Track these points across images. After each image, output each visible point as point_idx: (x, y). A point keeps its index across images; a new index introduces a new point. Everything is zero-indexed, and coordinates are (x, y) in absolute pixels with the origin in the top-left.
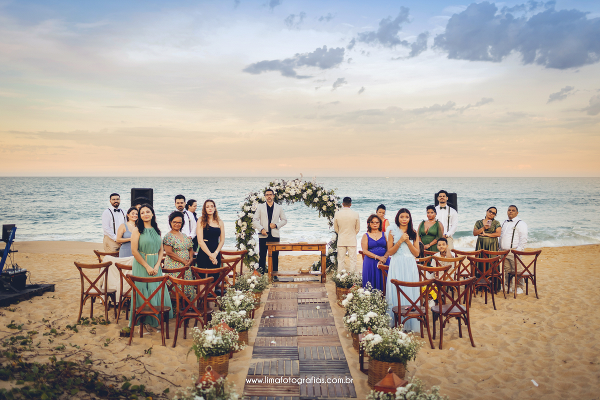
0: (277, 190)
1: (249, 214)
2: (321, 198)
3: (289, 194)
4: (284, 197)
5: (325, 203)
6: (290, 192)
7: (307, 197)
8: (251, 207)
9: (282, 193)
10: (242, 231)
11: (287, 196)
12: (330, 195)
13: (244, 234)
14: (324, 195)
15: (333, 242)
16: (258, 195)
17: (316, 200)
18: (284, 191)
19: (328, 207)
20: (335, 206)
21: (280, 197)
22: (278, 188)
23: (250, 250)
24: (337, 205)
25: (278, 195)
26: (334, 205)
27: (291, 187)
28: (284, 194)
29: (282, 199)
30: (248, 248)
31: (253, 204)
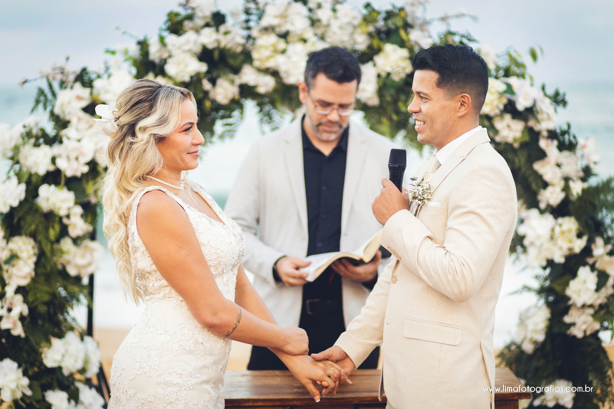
0: (205, 55)
1: (46, 191)
3: (275, 73)
4: (247, 91)
6: (278, 62)
7: (381, 92)
8: (56, 149)
9: (237, 71)
10: (10, 291)
11: (266, 84)
12: (513, 81)
15: (528, 348)
16: (97, 84)
18: (247, 56)
20: (543, 143)
21: (224, 91)
22: (209, 38)
23: (56, 398)
24: (552, 135)
25: (213, 82)
26: (533, 135)
28: (249, 76)
29: (235, 104)
30: (45, 388)
31: (69, 133)
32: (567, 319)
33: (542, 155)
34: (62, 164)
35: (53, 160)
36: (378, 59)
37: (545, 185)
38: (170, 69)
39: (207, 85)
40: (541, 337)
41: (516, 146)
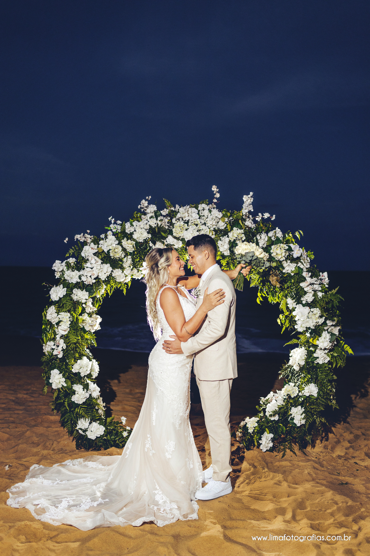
0: (151, 230)
1: (75, 291)
6: (184, 234)
8: (81, 272)
9: (165, 238)
10: (58, 337)
13: (62, 344)
14: (273, 243)
22: (153, 223)
25: (154, 244)
27: (187, 222)
28: (170, 240)
30: (73, 383)
32: (315, 355)
33: (304, 279)
34: (84, 279)
35: (80, 277)
36: (230, 234)
37: (306, 293)
38: (135, 236)
39: (151, 244)
40: (303, 363)
41: (292, 274)
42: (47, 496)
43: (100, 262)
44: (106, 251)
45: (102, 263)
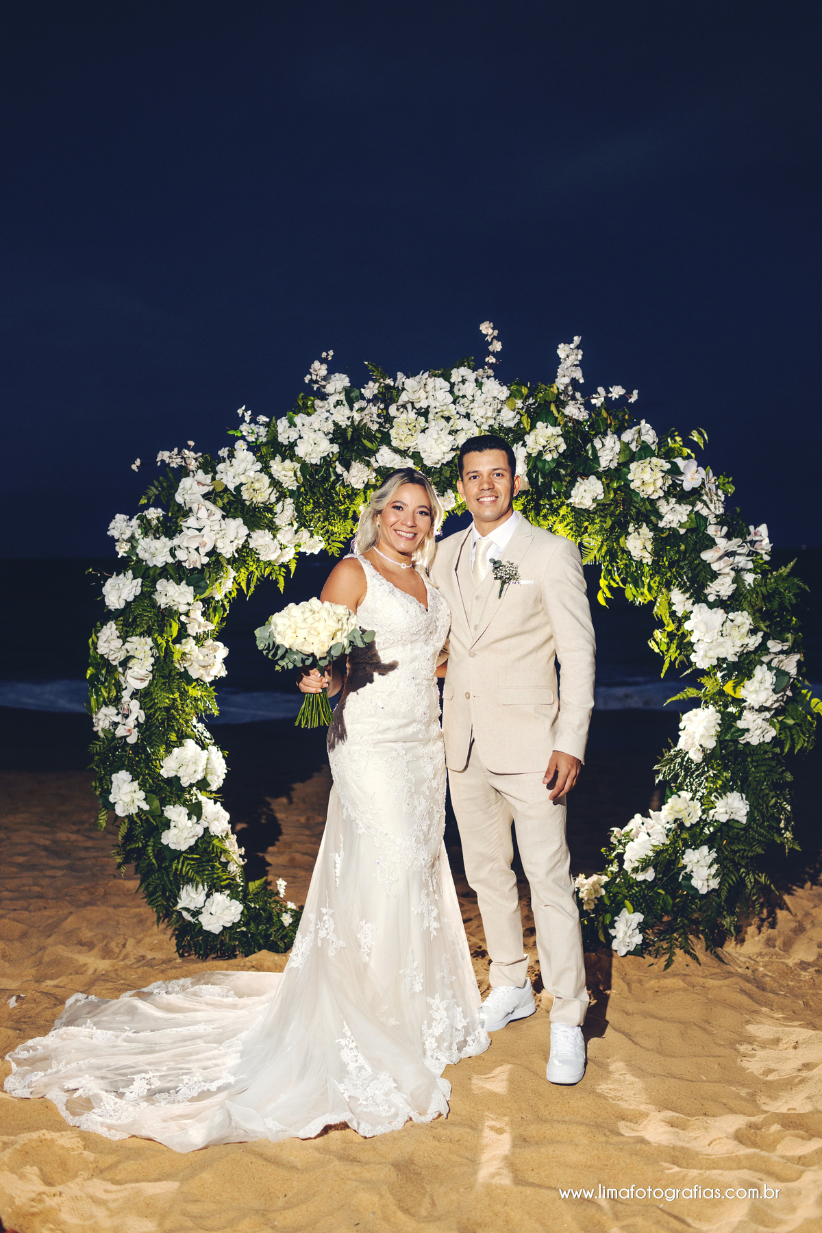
0: (338, 435)
1: (162, 585)
2: (616, 476)
3: (416, 457)
5: (647, 513)
6: (418, 443)
8: (176, 540)
9: (373, 453)
10: (126, 695)
13: (136, 712)
14: (633, 457)
17: (587, 492)
18: (386, 439)
19: (664, 541)
20: (711, 530)
22: (342, 416)
23: (176, 813)
25: (347, 467)
26: (700, 521)
27: (424, 413)
28: (386, 457)
30: (164, 803)
32: (740, 724)
33: (711, 543)
34: (181, 555)
35: (172, 552)
36: (529, 439)
37: (715, 575)
38: (300, 451)
39: (339, 469)
40: (711, 744)
41: (682, 531)
42: (99, 1068)
43: (219, 514)
44: (231, 487)
45: (224, 517)
